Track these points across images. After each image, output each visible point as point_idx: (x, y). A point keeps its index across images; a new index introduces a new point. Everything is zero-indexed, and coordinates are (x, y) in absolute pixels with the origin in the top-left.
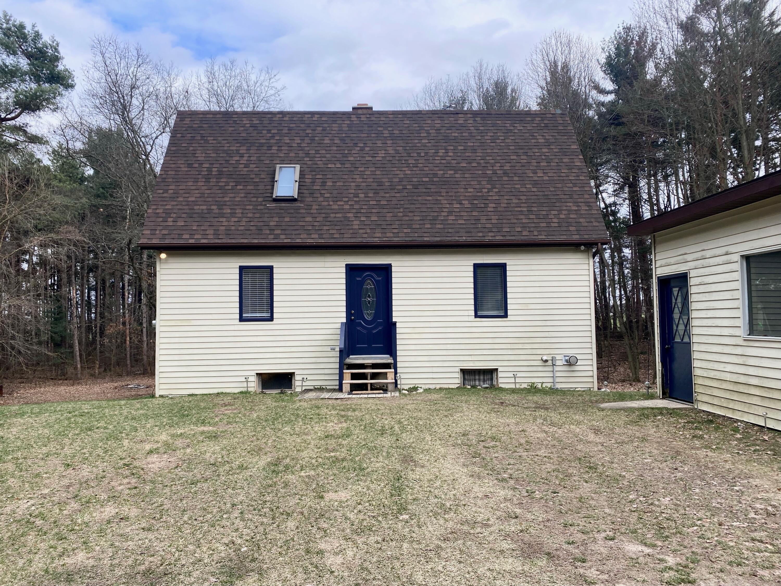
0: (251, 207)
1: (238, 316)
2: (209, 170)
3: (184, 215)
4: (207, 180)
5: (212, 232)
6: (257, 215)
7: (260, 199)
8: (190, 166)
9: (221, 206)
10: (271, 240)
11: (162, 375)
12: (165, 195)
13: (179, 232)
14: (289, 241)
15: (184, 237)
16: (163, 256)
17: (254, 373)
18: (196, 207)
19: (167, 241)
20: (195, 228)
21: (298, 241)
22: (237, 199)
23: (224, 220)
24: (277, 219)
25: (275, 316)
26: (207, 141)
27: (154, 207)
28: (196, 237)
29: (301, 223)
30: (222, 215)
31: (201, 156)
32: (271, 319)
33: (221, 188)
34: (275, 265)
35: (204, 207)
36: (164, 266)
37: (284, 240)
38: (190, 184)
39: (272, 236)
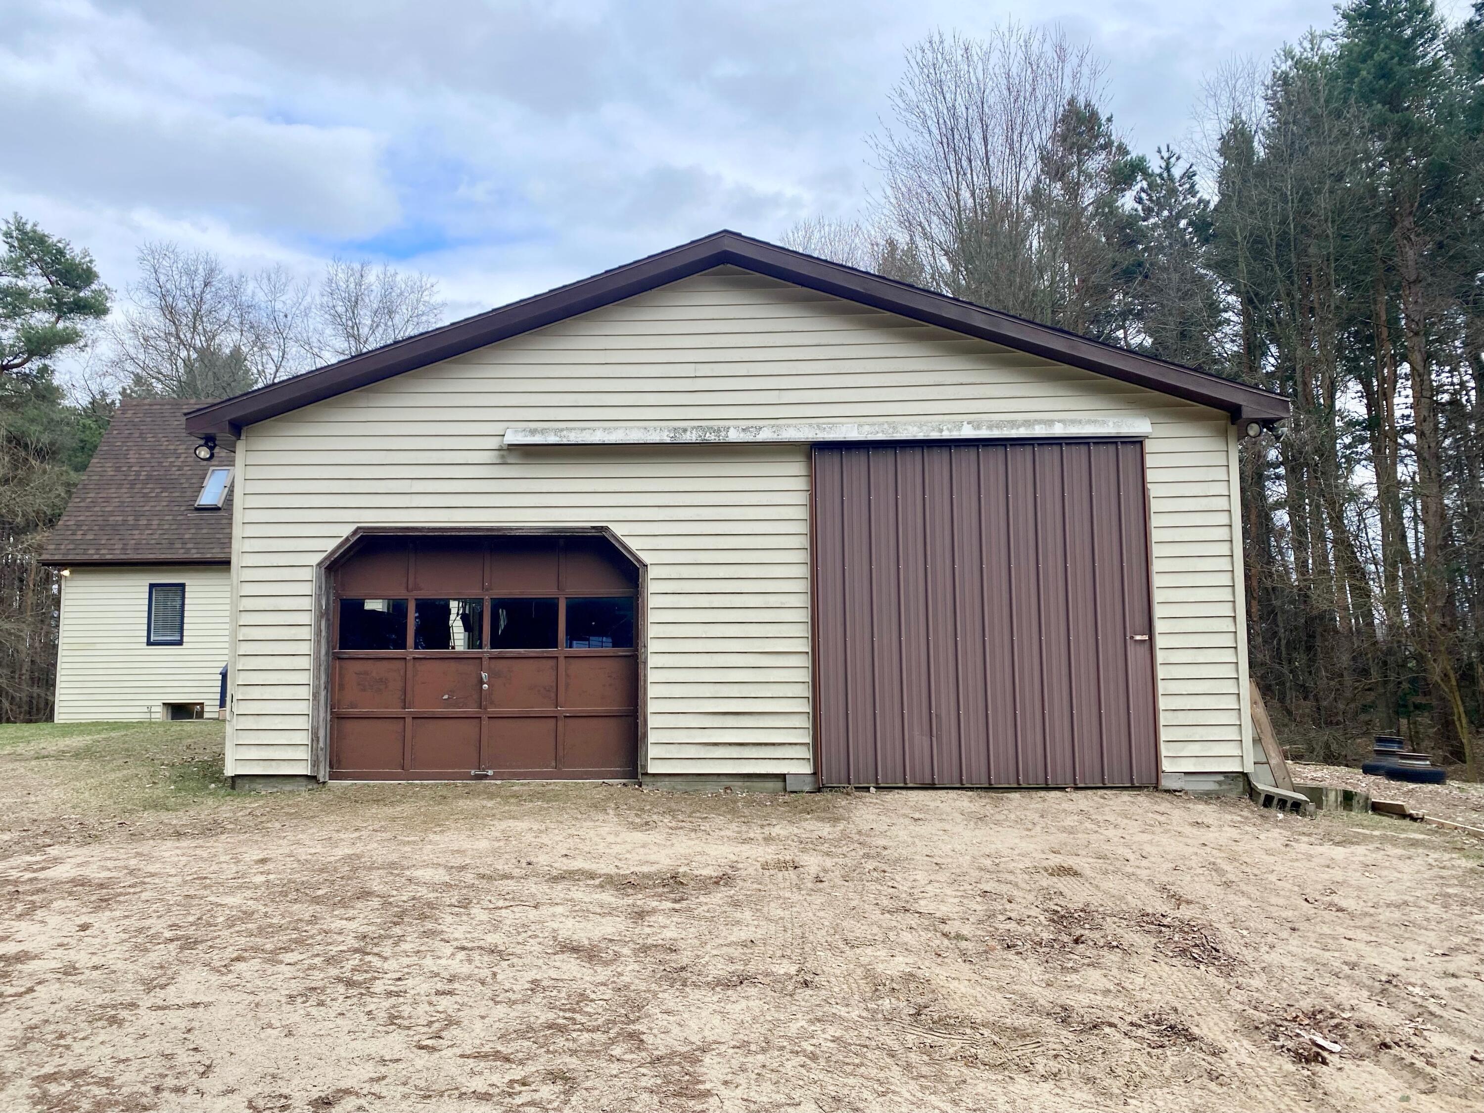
0: (170, 517)
1: (145, 640)
2: (138, 474)
3: (96, 528)
4: (132, 485)
5: (120, 546)
6: (174, 527)
7: (183, 508)
8: (118, 469)
9: (137, 516)
10: (180, 555)
11: (62, 704)
12: (82, 504)
13: (85, 547)
14: (198, 556)
15: (90, 552)
16: (66, 573)
17: (160, 703)
18: (112, 518)
19: (70, 557)
20: (103, 542)
21: (209, 556)
22: (158, 508)
23: (137, 532)
24: (193, 531)
25: (185, 639)
26: (144, 439)
27: (66, 518)
28: (103, 552)
29: (218, 536)
30: (135, 527)
31: (133, 457)
32: (180, 643)
33: (145, 495)
34: (187, 582)
35: (120, 518)
36: (69, 584)
37: (195, 555)
38: (113, 491)
39: (182, 551)
